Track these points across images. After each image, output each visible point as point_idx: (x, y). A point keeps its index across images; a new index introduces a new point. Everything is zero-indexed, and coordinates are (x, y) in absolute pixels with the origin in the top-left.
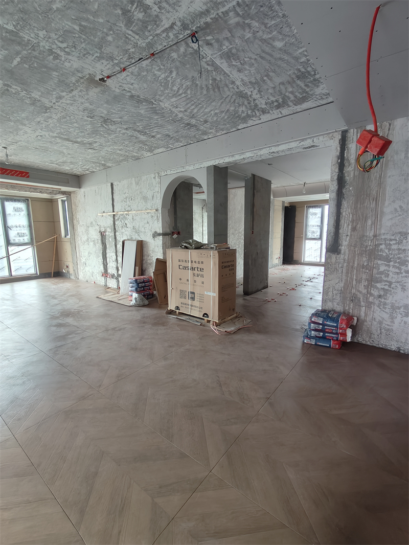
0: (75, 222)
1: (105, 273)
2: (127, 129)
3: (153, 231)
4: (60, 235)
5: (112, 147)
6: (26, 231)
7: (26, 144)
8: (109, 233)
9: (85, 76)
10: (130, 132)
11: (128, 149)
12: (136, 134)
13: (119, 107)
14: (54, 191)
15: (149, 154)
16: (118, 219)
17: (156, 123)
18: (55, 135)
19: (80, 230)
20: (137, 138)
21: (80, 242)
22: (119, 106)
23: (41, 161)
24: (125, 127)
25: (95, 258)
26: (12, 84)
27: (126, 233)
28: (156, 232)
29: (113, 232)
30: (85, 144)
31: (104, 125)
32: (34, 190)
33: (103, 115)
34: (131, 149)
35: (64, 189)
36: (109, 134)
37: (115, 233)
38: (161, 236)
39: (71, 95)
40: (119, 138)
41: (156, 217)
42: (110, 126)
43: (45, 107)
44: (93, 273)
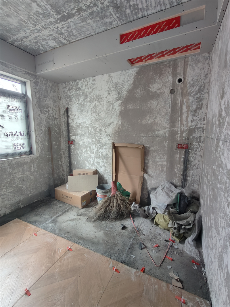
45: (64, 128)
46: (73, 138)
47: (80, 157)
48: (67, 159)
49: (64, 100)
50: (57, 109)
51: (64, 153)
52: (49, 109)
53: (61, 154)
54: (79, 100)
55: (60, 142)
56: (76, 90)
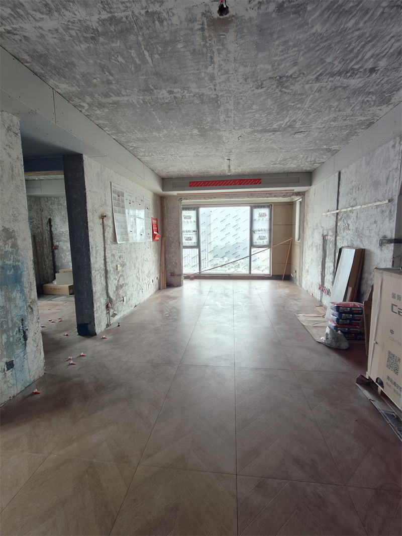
0: (305, 223)
1: (322, 287)
2: (317, 79)
3: (381, 234)
4: (294, 238)
5: (320, 121)
6: (267, 235)
7: (238, 150)
8: (330, 238)
9: (203, 24)
10: (327, 83)
11: (344, 113)
12: (338, 80)
13: (278, 45)
14: (288, 193)
15: (385, 109)
16: (341, 219)
17: (359, 37)
18: (250, 130)
19: (308, 232)
20: (344, 88)
21: (306, 247)
22: (277, 43)
23: (265, 165)
24: (314, 77)
25: (316, 267)
26: (171, 88)
27: (347, 237)
28: (385, 237)
29: (334, 236)
30: (285, 129)
31: (283, 89)
32: (269, 195)
33: (270, 74)
34: (349, 111)
35: (297, 189)
36: (301, 101)
37: (336, 237)
38: (393, 244)
39: (216, 66)
40: (319, 101)
41: (388, 212)
42: (292, 87)
43: (213, 99)
44: (312, 283)
45: (47, 236)
46: (56, 244)
47: (64, 260)
48: (51, 263)
49: (46, 212)
50: (39, 219)
51: (47, 258)
52: (33, 220)
53: (44, 258)
54: (61, 213)
55: (43, 247)
56: (58, 205)
